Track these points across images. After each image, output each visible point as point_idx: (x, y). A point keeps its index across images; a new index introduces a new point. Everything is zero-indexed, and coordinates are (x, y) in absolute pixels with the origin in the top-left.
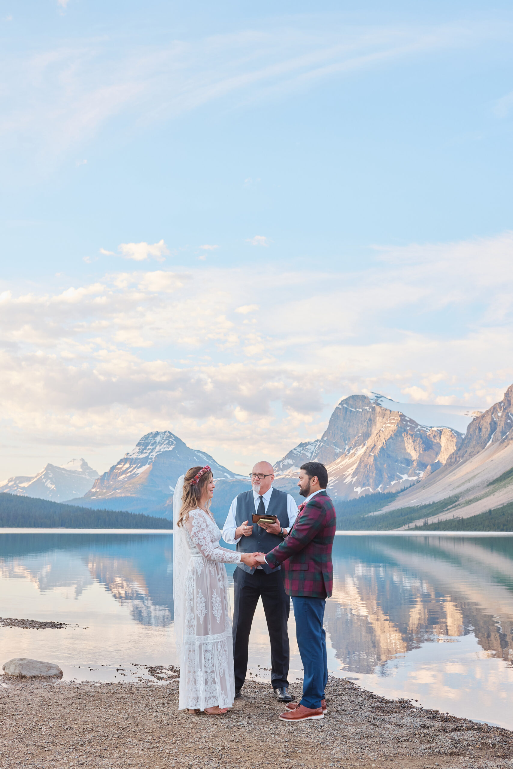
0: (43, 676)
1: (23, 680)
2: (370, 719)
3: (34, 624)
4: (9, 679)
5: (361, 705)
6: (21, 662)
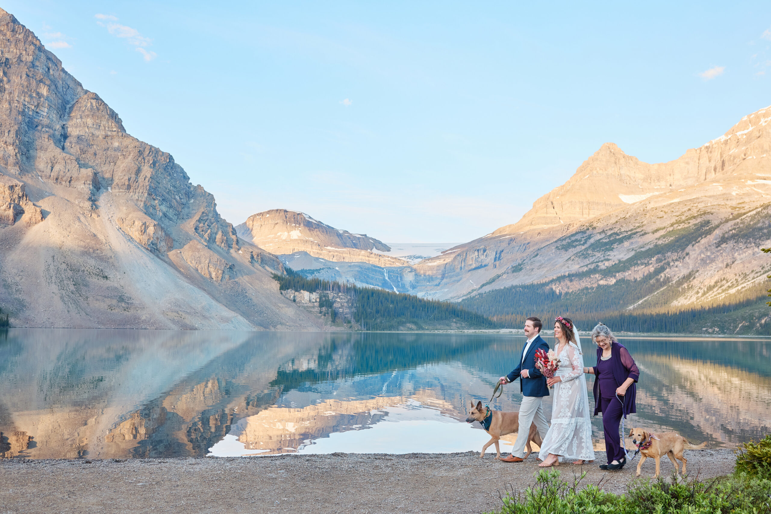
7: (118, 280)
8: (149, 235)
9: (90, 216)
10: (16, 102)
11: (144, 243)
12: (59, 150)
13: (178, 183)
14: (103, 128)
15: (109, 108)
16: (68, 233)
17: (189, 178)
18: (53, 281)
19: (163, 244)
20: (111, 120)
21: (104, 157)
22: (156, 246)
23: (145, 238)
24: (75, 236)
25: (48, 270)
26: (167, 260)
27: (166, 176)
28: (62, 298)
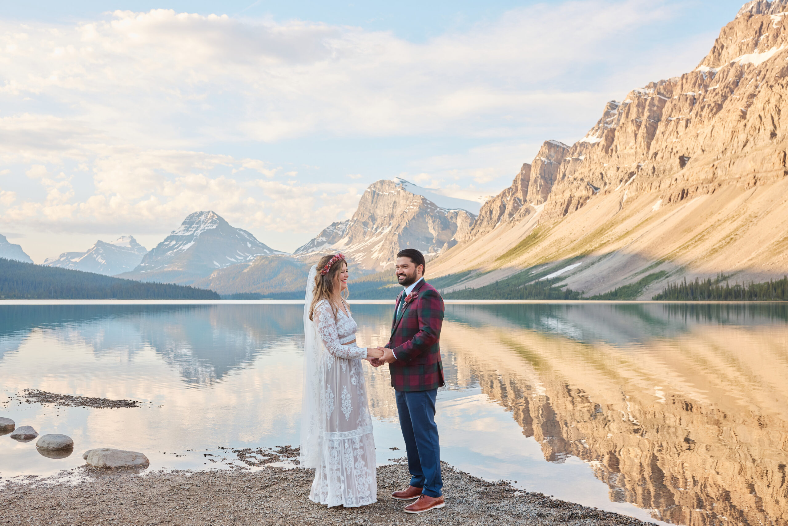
0: (129, 466)
1: (108, 472)
2: (484, 509)
3: (107, 403)
4: (92, 471)
5: (466, 490)
6: (105, 453)
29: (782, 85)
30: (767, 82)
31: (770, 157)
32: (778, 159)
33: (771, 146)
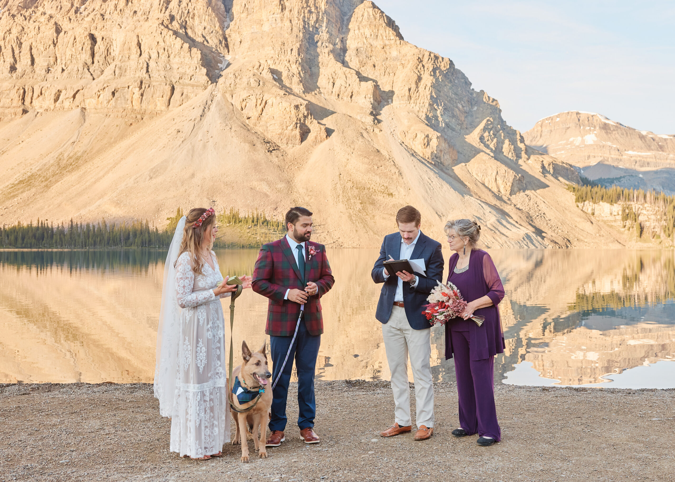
7: (404, 197)
8: (432, 148)
9: (372, 131)
10: (296, 19)
11: (427, 157)
12: (339, 65)
13: (459, 89)
14: (381, 37)
15: (386, 15)
16: (352, 150)
17: (471, 84)
18: (341, 200)
19: (447, 157)
20: (388, 28)
21: (383, 68)
22: (440, 159)
23: (427, 153)
24: (359, 153)
25: (335, 189)
26: (452, 174)
27: (447, 83)
28: (350, 217)
29: (25, 16)
30: (9, 10)
31: (8, 92)
32: (17, 95)
33: (10, 81)
